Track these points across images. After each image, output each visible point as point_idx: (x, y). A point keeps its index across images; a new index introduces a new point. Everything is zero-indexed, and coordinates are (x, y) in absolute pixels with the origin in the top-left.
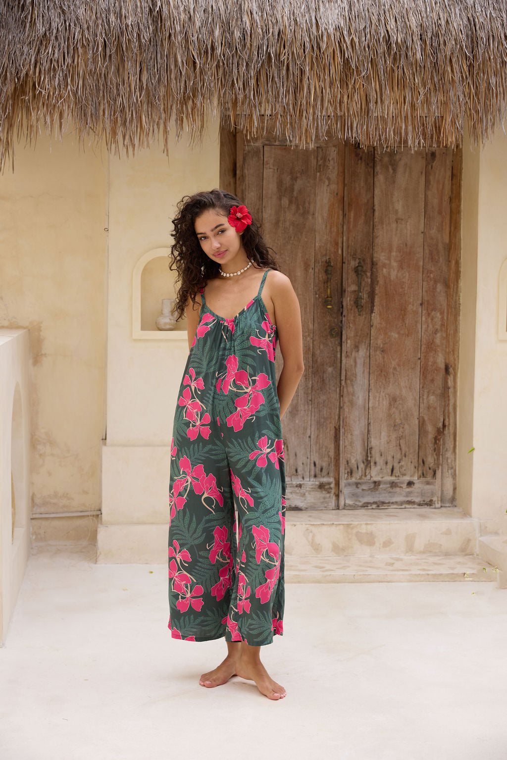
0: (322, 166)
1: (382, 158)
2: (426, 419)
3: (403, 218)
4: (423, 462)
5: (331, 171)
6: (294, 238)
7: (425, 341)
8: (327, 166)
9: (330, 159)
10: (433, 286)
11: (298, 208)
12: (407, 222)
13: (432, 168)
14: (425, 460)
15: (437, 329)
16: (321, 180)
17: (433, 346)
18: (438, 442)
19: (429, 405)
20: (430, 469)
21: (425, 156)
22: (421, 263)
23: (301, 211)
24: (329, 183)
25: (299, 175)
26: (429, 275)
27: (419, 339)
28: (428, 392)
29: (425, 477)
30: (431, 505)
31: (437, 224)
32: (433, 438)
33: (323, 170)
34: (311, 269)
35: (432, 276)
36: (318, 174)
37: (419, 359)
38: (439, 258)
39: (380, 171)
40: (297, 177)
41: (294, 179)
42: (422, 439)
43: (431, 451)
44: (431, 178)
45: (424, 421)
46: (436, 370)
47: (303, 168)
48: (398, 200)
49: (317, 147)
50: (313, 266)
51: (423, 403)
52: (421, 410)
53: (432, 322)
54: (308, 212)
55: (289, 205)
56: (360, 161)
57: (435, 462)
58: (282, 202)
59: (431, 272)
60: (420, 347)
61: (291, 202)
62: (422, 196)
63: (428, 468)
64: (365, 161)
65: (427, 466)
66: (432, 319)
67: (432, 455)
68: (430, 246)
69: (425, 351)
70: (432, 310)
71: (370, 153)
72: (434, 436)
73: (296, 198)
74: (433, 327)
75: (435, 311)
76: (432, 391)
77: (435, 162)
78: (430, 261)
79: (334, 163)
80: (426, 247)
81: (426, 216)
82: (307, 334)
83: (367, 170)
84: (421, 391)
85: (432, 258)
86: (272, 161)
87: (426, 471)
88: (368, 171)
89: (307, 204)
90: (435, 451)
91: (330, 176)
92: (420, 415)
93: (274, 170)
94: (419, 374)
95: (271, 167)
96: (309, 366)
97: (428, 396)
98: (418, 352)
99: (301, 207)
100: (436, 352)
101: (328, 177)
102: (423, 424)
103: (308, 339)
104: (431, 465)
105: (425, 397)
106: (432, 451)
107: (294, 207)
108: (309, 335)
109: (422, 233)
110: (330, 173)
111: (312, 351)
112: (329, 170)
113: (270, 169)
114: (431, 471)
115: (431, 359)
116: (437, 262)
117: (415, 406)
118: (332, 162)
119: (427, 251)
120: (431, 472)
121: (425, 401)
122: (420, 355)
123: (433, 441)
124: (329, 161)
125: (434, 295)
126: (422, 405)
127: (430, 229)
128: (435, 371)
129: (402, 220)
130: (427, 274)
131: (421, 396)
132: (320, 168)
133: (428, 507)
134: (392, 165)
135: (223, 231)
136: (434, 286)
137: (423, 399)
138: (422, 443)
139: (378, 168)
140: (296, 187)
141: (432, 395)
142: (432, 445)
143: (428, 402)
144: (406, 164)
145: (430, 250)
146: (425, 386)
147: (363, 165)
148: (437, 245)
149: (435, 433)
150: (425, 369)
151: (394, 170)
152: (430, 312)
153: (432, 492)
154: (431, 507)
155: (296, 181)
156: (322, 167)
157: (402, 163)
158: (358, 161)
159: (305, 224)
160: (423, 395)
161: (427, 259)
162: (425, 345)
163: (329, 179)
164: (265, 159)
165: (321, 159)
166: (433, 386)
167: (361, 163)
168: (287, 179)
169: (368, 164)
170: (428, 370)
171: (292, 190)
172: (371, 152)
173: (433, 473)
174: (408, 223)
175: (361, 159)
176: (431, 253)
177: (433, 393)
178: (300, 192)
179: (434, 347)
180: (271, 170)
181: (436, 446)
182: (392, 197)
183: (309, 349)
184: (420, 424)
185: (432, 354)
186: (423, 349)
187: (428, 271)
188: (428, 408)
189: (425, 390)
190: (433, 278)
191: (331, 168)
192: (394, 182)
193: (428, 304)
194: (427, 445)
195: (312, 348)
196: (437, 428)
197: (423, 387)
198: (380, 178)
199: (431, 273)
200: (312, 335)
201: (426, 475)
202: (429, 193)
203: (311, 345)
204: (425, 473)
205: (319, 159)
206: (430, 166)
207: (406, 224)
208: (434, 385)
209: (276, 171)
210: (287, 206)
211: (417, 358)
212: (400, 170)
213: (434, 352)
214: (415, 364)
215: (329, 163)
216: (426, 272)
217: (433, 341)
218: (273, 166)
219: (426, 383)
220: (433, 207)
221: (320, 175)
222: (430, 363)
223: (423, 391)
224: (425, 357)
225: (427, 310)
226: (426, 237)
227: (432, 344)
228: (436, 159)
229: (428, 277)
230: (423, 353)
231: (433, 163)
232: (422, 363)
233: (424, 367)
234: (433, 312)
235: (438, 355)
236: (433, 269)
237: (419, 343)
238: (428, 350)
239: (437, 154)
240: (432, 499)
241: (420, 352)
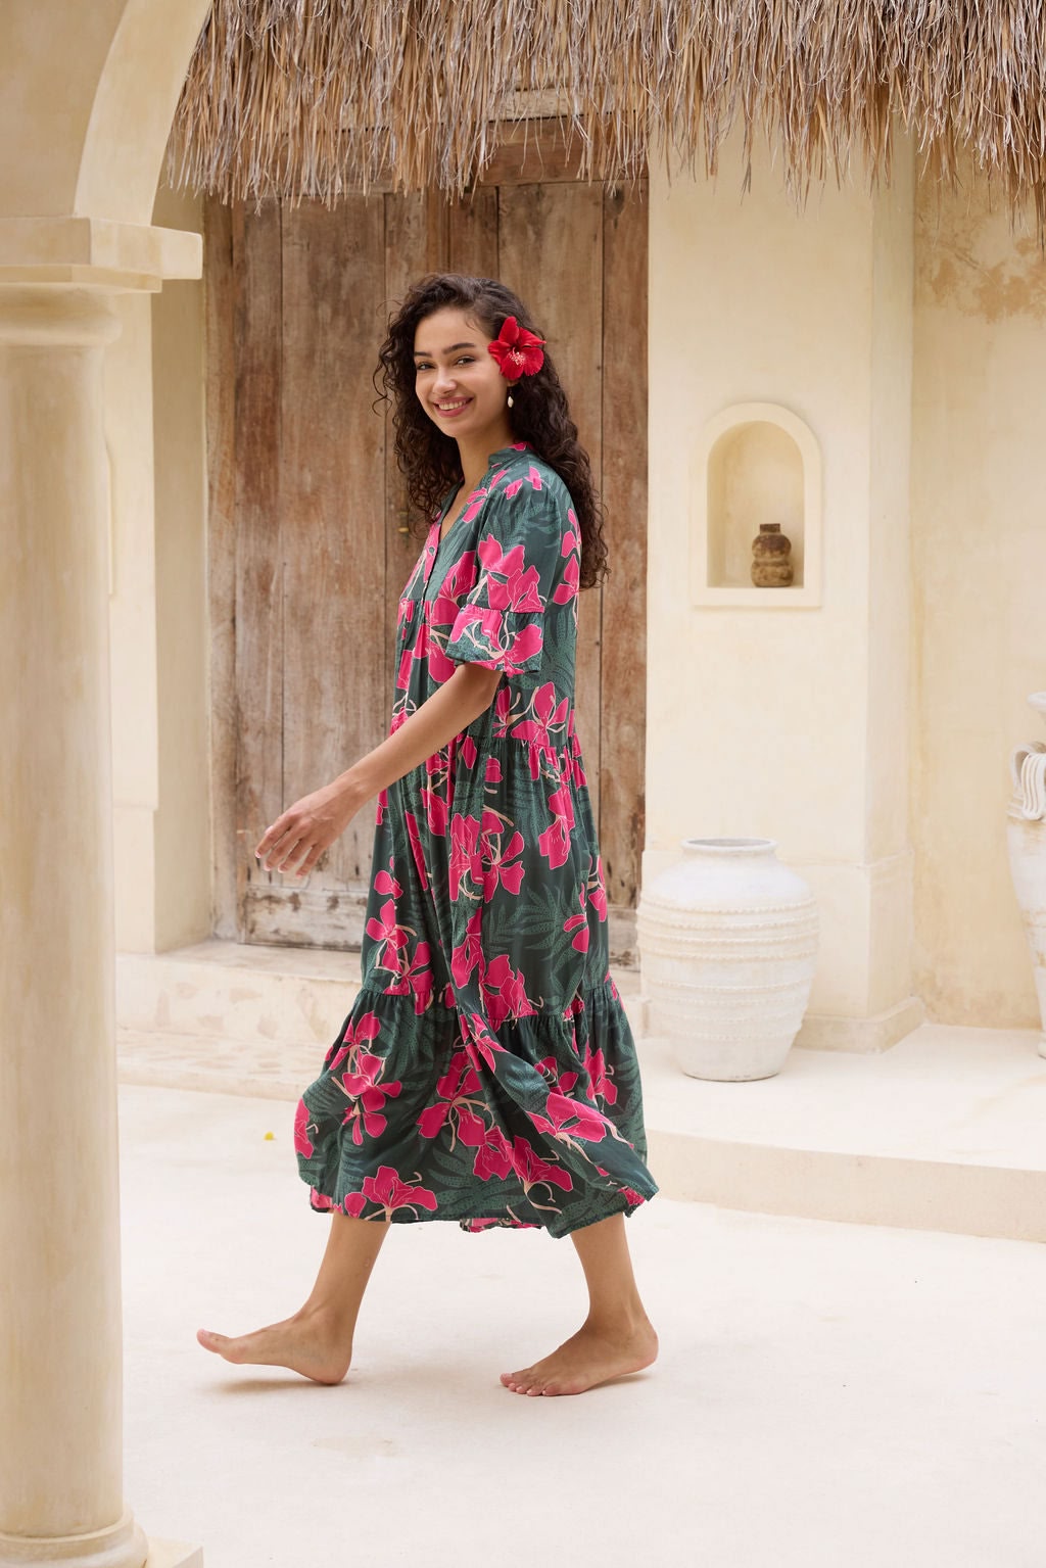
0: (395, 234)
1: (513, 209)
2: (614, 775)
3: (558, 337)
4: (609, 869)
5: (415, 243)
6: (343, 386)
7: (610, 606)
8: (406, 233)
9: (411, 217)
10: (624, 484)
11: (350, 324)
12: (566, 345)
13: (616, 224)
14: (612, 864)
15: (635, 579)
16: (394, 262)
17: (626, 616)
18: (639, 826)
19: (620, 746)
20: (623, 884)
21: (600, 200)
22: (598, 436)
23: (356, 329)
24: (409, 268)
25: (349, 255)
26: (614, 460)
27: (596, 600)
28: (619, 718)
29: (614, 902)
30: (626, 964)
31: (630, 349)
32: (630, 817)
33: (398, 242)
34: (378, 452)
35: (621, 462)
36: (388, 250)
37: (599, 644)
38: (635, 422)
39: (509, 238)
40: (347, 260)
41: (341, 263)
42: (606, 820)
43: (624, 847)
44: (615, 247)
45: (610, 780)
46: (635, 669)
47: (357, 239)
48: (548, 300)
49: (385, 194)
50: (382, 444)
51: (608, 740)
52: (603, 756)
53: (623, 564)
54: (370, 332)
55: (332, 318)
56: (470, 219)
57: (633, 871)
58: (320, 312)
59: (619, 454)
60: (598, 619)
61: (335, 312)
62: (596, 288)
63: (619, 883)
64: (480, 217)
65: (616, 876)
66: (624, 558)
67: (628, 854)
68: (615, 398)
69: (611, 626)
70: (623, 538)
71: (489, 200)
72: (631, 814)
73: (346, 303)
74: (626, 575)
75: (630, 540)
76: (626, 715)
77: (623, 212)
78: (617, 429)
79: (419, 225)
80: (607, 400)
81: (607, 332)
82: (373, 586)
83: (484, 236)
84: (603, 715)
85: (621, 425)
86: (296, 228)
87: (615, 889)
88: (487, 238)
89: (367, 316)
90: (633, 846)
91: (411, 254)
92: (602, 767)
93: (302, 246)
94: (598, 676)
95: (297, 240)
96: (379, 655)
97: (618, 727)
98: (594, 628)
99: (356, 321)
100: (633, 628)
101: (408, 255)
102: (607, 786)
103: (376, 597)
104: (626, 877)
105: (612, 728)
106: (627, 845)
107: (341, 322)
108: (377, 588)
109: (598, 368)
110: (411, 246)
111: (383, 621)
112: (410, 241)
113: (294, 244)
114: (626, 890)
115: (624, 645)
116: (631, 432)
117: (590, 745)
118: (414, 224)
119: (609, 409)
120: (625, 892)
121: (612, 736)
122: (598, 635)
123: (630, 823)
124: (409, 223)
125: (626, 504)
126: (605, 745)
127: (615, 359)
128: (633, 672)
129: (556, 341)
130: (611, 458)
131: (603, 724)
132: (391, 238)
133: (622, 967)
134: (534, 223)
135: (469, 360)
136: (627, 484)
137: (608, 732)
138: (607, 828)
139: (505, 231)
140: (346, 281)
141: (627, 724)
142: (628, 833)
143: (618, 738)
144: (562, 220)
145: (615, 406)
146: (611, 704)
147: (477, 226)
148: (630, 396)
149: (633, 808)
150: (610, 667)
151: (539, 234)
152: (619, 542)
153: (629, 935)
154: (628, 968)
155: (345, 266)
156: (393, 237)
157: (554, 217)
158: (466, 217)
159: (364, 358)
160: (608, 723)
161: (610, 426)
162: (610, 613)
163: (409, 260)
164: (284, 225)
165: (394, 219)
166: (627, 704)
167: (474, 222)
168: (327, 263)
169: (486, 224)
170: (616, 669)
171: (338, 286)
172: (492, 197)
173: (629, 895)
174: (569, 349)
175: (472, 213)
176: (618, 414)
177: (629, 719)
178: (354, 289)
179: (630, 620)
180: (297, 247)
181: (635, 835)
182: (536, 293)
183: (378, 617)
184: (603, 785)
185: (625, 634)
186: (605, 621)
187: (612, 453)
188: (619, 751)
189: (612, 713)
190: (625, 467)
191: (413, 236)
192: (539, 259)
193: (614, 524)
194: (617, 834)
195: (383, 616)
196: (638, 796)
197: (607, 706)
198: (511, 253)
199: (619, 457)
200: (383, 589)
201: (616, 896)
202: (611, 281)
203: (382, 610)
204: (612, 893)
205: (389, 218)
206: (612, 222)
207: (566, 351)
208: (630, 703)
209: (305, 248)
210: (329, 320)
211: (593, 642)
212: (551, 233)
213: (630, 630)
214: (590, 655)
215: (409, 227)
216: (607, 453)
217: (627, 605)
218: (301, 238)
219: (615, 696)
220: (620, 311)
221: (392, 253)
222: (621, 654)
223: (609, 714)
224: (611, 639)
225: (614, 538)
226: (607, 377)
227: (624, 612)
228: (626, 206)
229: (614, 464)
230: (606, 631)
231: (619, 213)
232: (604, 653)
233: (608, 663)
234: (626, 542)
235: (638, 637)
236: (623, 447)
237: (598, 609)
238: (617, 625)
239: (626, 195)
240: (629, 950)
241: (598, 627)
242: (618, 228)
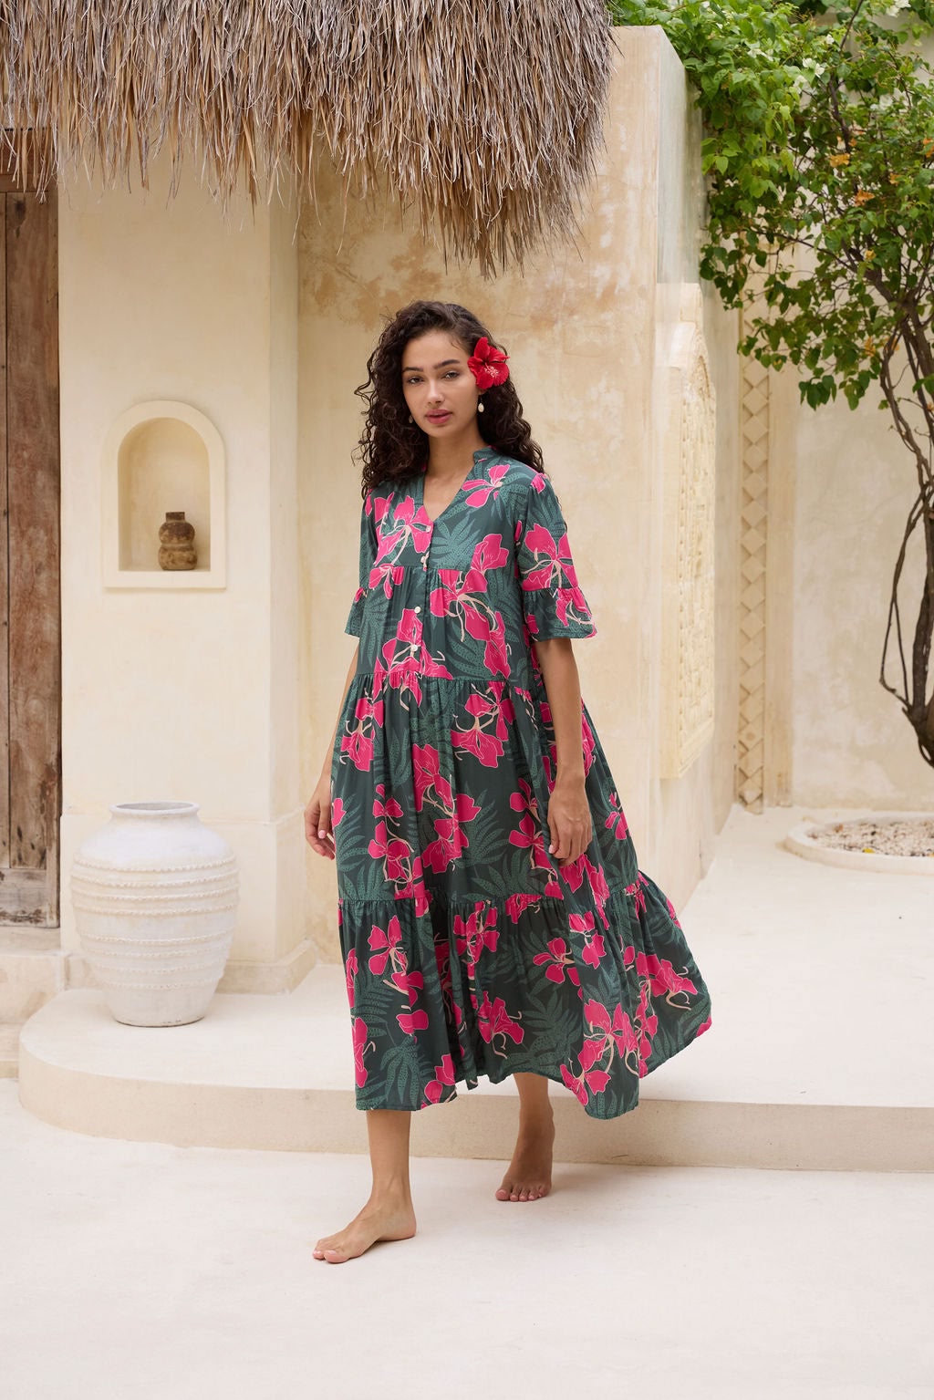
2: (23, 746)
4: (20, 834)
7: (16, 588)
10: (28, 475)
13: (18, 235)
14: (22, 829)
15: (40, 564)
17: (32, 597)
18: (48, 793)
19: (28, 719)
20: (33, 847)
21: (3, 210)
22: (4, 430)
26: (19, 452)
27: (3, 583)
28: (27, 693)
29: (24, 864)
30: (37, 921)
31: (33, 350)
32: (39, 784)
35: (26, 455)
37: (6, 623)
38: (39, 418)
42: (16, 787)
43: (34, 812)
44: (18, 255)
45: (19, 750)
46: (41, 647)
51: (17, 713)
52: (12, 728)
53: (29, 549)
57: (43, 834)
59: (24, 447)
60: (6, 600)
63: (30, 846)
65: (26, 840)
66: (30, 544)
67: (38, 819)
68: (20, 395)
69: (17, 607)
70: (29, 525)
72: (40, 782)
74: (32, 560)
75: (35, 528)
76: (34, 690)
77: (24, 222)
78: (21, 424)
80: (11, 397)
81: (10, 333)
84: (12, 690)
85: (25, 420)
87: (26, 851)
90: (42, 812)
92: (12, 738)
94: (7, 654)
97: (26, 701)
100: (39, 609)
102: (16, 756)
104: (36, 840)
105: (20, 702)
106: (36, 810)
109: (3, 367)
114: (36, 852)
115: (31, 625)
116: (35, 427)
119: (14, 405)
120: (35, 854)
121: (20, 710)
122: (5, 615)
123: (39, 790)
125: (31, 494)
126: (13, 718)
127: (18, 359)
128: (39, 650)
130: (16, 451)
131: (11, 698)
133: (33, 924)
136: (32, 475)
137: (16, 705)
138: (17, 795)
141: (34, 698)
142: (36, 799)
143: (26, 711)
145: (20, 403)
146: (20, 679)
148: (34, 392)
149: (42, 776)
150: (18, 645)
152: (25, 529)
153: (40, 894)
154: (39, 924)
160: (16, 698)
161: (15, 422)
162: (17, 595)
166: (35, 679)
170: (23, 647)
173: (39, 856)
176: (22, 410)
177: (37, 693)
179: (37, 601)
181: (44, 801)
184: (12, 756)
185: (32, 615)
186: (12, 603)
187: (17, 446)
188: (27, 724)
189: (21, 688)
190: (29, 459)
193: (19, 512)
194: (26, 800)
196: (47, 765)
197: (14, 682)
199: (23, 450)
201: (27, 858)
202: (14, 286)
204: (23, 855)
206: (14, 231)
208: (38, 678)
211: (2, 623)
213: (37, 611)
216: (12, 447)
217: (33, 587)
219: (23, 673)
220: (22, 315)
222: (28, 633)
223: (17, 689)
224: (18, 619)
225: (19, 525)
226: (11, 376)
227: (30, 594)
228: (27, 215)
229: (19, 457)
230: (14, 612)
231: (21, 223)
232: (11, 633)
233: (15, 641)
234: (32, 529)
235: (44, 618)
236: (28, 441)
237: (6, 591)
238: (24, 607)
239: (27, 206)
240: (40, 908)
241: (6, 609)
242: (21, 236)
